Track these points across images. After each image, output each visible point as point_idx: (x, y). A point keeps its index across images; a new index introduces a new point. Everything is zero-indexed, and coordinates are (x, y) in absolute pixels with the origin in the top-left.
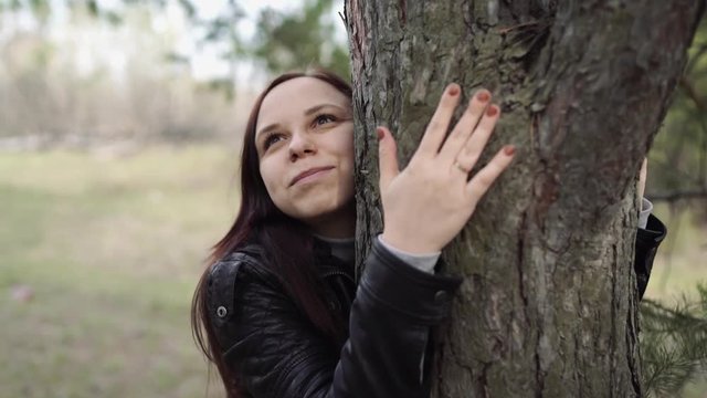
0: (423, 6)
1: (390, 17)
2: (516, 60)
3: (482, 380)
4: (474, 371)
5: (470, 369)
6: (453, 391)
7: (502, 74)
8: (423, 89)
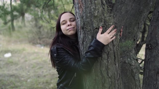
0: (94, 2)
1: (89, 3)
2: (110, 10)
3: (108, 54)
4: (107, 53)
5: (106, 53)
6: (104, 56)
7: (108, 12)
8: (97, 14)
